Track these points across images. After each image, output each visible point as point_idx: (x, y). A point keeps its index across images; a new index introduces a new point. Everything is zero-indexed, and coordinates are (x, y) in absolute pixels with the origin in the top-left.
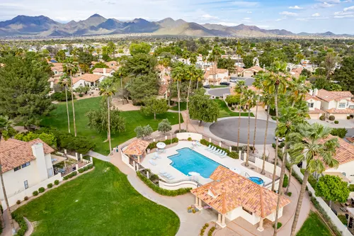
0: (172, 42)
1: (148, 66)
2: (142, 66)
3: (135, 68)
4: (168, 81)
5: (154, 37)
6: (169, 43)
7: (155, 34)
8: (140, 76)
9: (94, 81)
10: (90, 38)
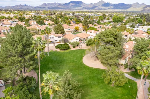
0: (136, 15)
1: (116, 39)
2: (111, 39)
3: (106, 40)
4: (131, 51)
5: (127, 12)
6: (135, 15)
7: (128, 10)
8: (108, 46)
9: (85, 38)
10: (97, 11)
